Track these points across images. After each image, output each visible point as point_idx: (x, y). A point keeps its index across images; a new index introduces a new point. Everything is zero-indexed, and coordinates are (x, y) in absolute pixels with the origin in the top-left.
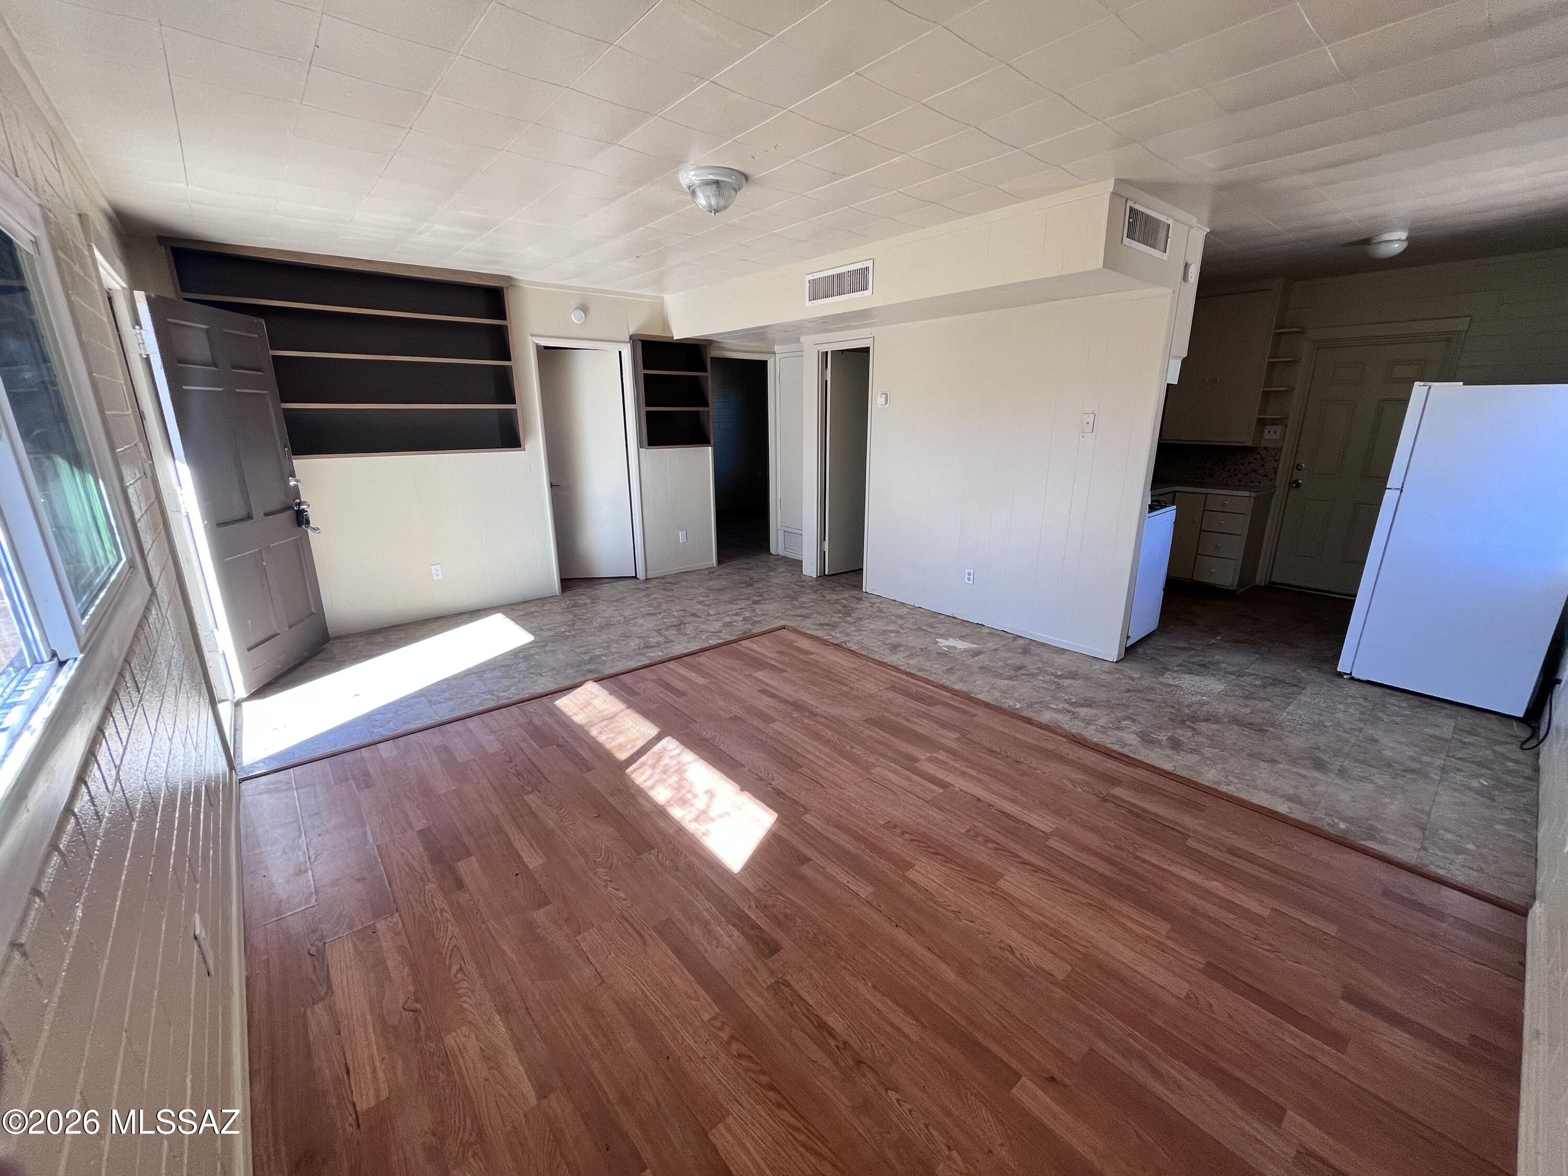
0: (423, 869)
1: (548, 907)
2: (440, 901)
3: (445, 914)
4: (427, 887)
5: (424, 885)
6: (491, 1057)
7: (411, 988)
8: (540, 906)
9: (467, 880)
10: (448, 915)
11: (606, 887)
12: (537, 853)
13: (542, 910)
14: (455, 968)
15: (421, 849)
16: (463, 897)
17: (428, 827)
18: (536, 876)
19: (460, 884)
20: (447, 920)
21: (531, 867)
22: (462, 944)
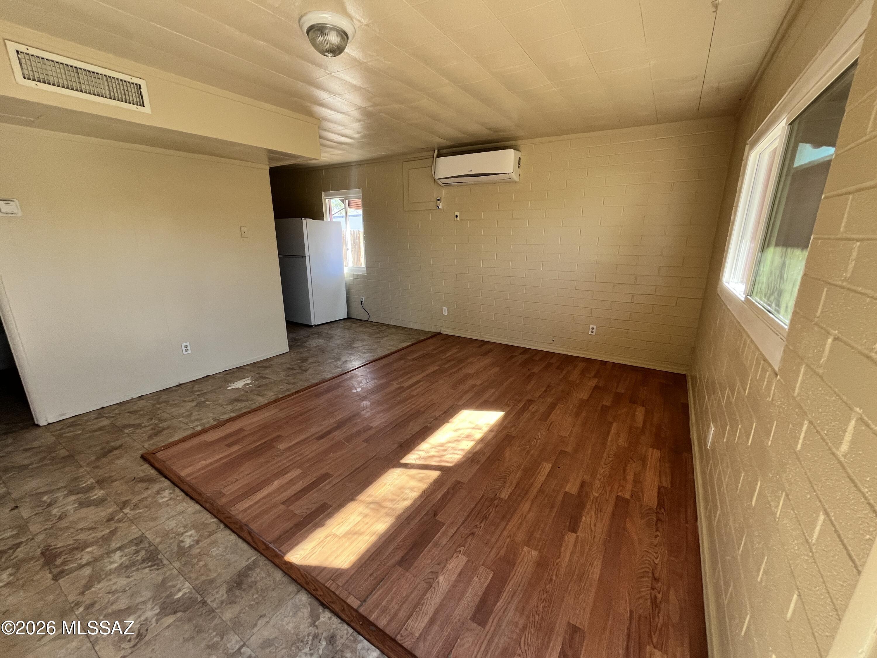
0: (591, 506)
1: (563, 449)
2: (597, 484)
3: (599, 478)
4: (597, 495)
5: (598, 497)
6: (618, 435)
7: (629, 465)
8: (566, 452)
9: (578, 483)
10: (599, 476)
11: (539, 439)
12: (541, 469)
13: (567, 450)
14: (610, 459)
15: (584, 518)
16: (587, 478)
17: (569, 531)
18: (553, 461)
19: (583, 484)
20: (600, 475)
21: (551, 465)
22: (602, 463)
